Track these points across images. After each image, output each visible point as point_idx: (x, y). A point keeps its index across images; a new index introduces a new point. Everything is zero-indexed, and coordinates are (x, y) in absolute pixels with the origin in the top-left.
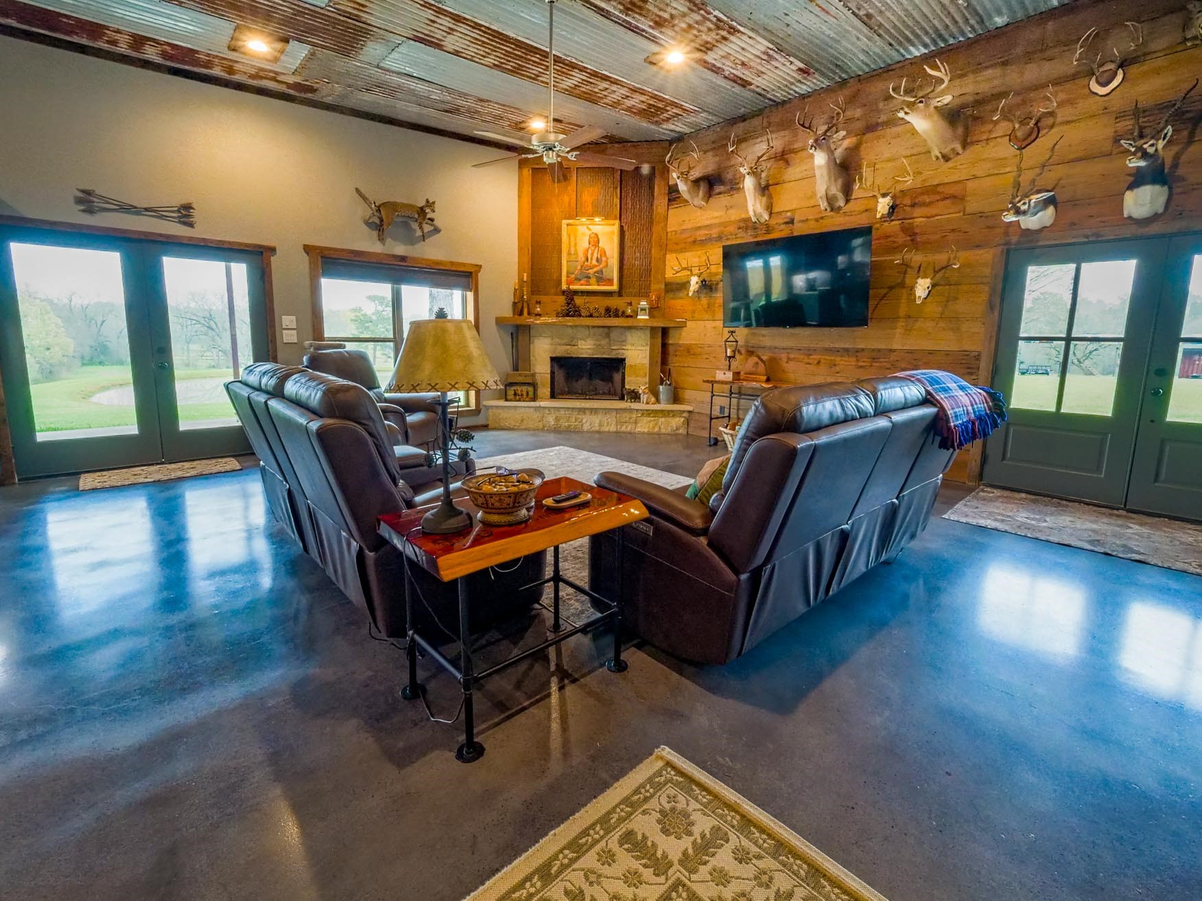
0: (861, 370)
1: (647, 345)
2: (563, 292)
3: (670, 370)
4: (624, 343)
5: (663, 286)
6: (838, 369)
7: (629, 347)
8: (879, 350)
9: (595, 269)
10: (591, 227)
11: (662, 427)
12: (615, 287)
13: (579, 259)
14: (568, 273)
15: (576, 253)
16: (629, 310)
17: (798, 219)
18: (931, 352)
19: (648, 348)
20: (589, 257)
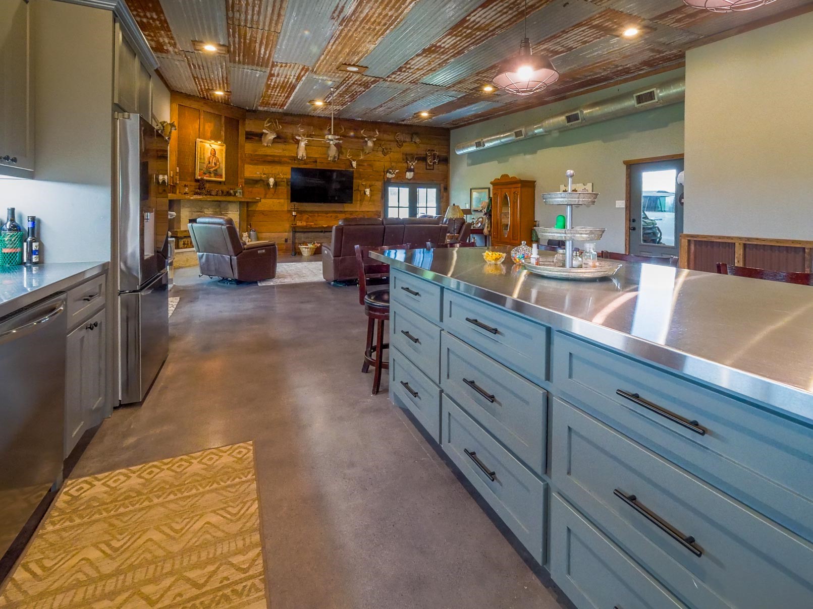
1: (238, 211)
2: (197, 181)
3: (251, 223)
4: (227, 210)
5: (244, 181)
6: (338, 218)
7: (230, 212)
8: (353, 211)
9: (214, 169)
12: (224, 179)
13: (205, 162)
14: (200, 170)
15: (204, 159)
16: (232, 191)
17: (318, 161)
18: (368, 212)
19: (238, 213)
20: (211, 162)
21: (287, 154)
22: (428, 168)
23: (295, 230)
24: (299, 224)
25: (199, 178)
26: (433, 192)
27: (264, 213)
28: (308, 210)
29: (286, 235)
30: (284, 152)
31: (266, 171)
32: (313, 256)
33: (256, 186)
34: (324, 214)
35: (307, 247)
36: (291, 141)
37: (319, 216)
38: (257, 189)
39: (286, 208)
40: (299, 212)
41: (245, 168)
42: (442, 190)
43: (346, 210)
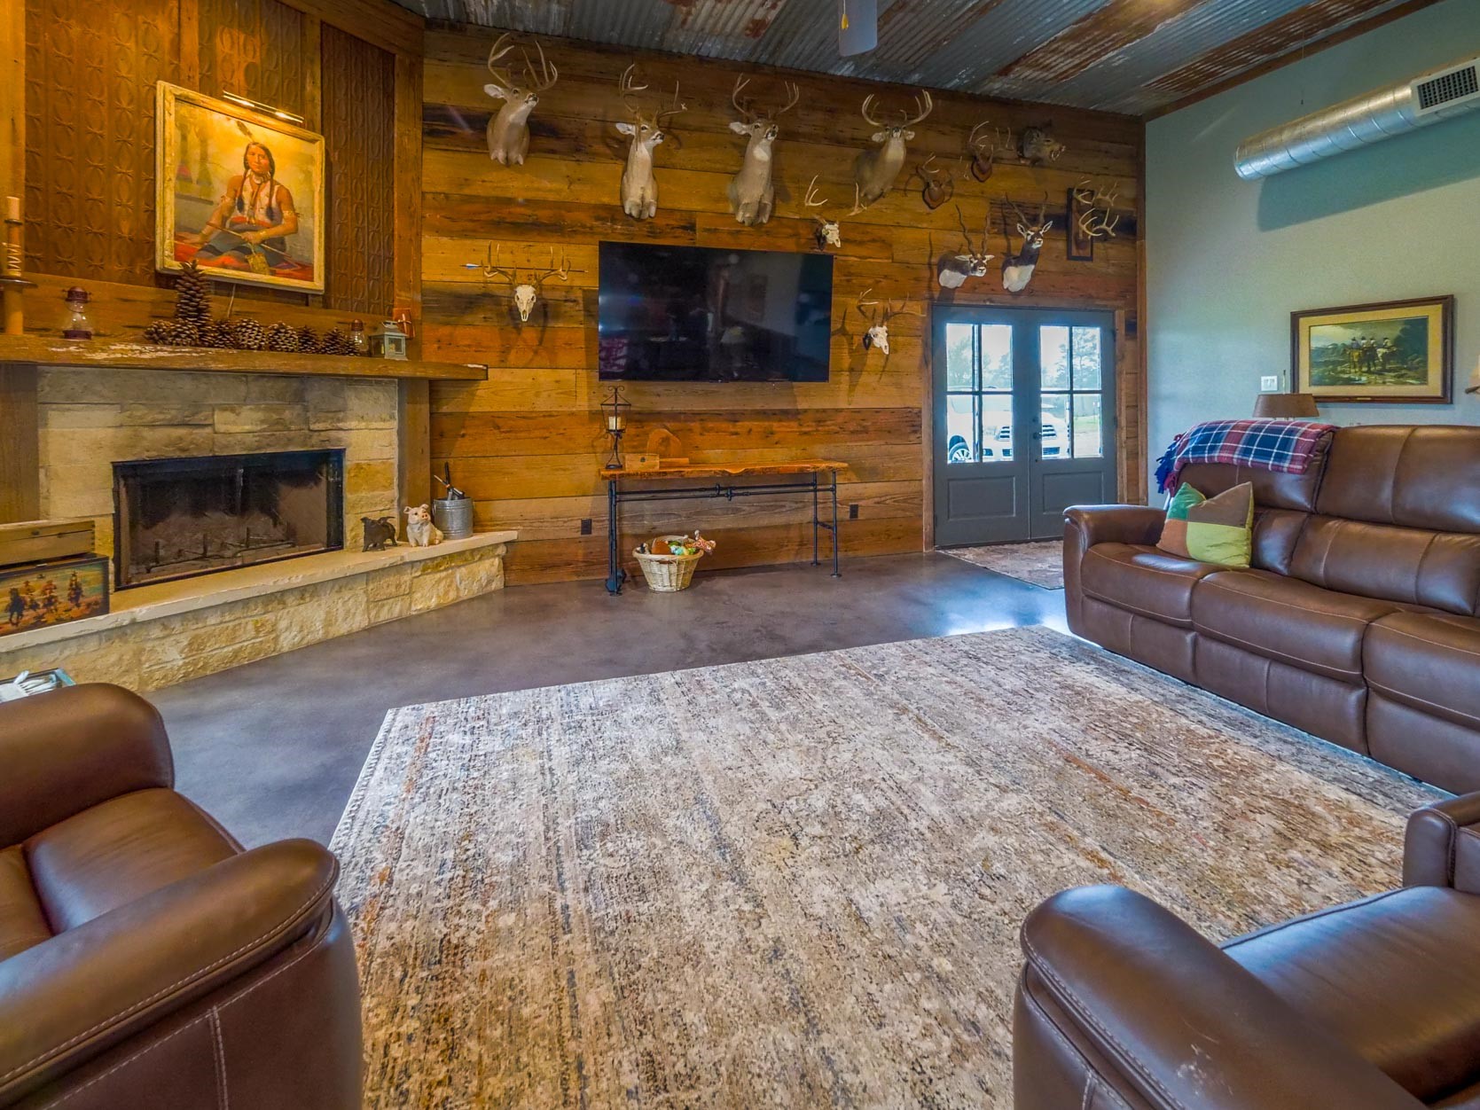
0: (806, 437)
1: (392, 417)
2: (165, 280)
3: (447, 466)
4: (341, 415)
6: (776, 438)
7: (353, 424)
8: (824, 411)
9: (263, 234)
10: (250, 126)
11: (462, 587)
12: (318, 284)
13: (216, 198)
14: (181, 230)
15: (205, 179)
16: (358, 339)
17: (699, 224)
18: (878, 411)
19: (395, 424)
20: (247, 201)
21: (588, 195)
22: (1074, 252)
23: (618, 489)
24: (633, 464)
25: (176, 266)
26: (1090, 338)
27: (500, 422)
28: (667, 409)
29: (586, 506)
30: (575, 187)
31: (505, 260)
32: (689, 593)
33: (469, 319)
34: (724, 425)
35: (666, 557)
36: (599, 147)
37: (704, 431)
38: (468, 330)
39: (583, 404)
40: (632, 417)
41: (424, 249)
42: (1121, 331)
43: (802, 405)
